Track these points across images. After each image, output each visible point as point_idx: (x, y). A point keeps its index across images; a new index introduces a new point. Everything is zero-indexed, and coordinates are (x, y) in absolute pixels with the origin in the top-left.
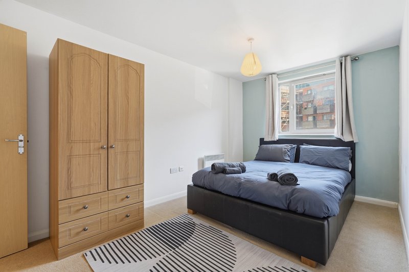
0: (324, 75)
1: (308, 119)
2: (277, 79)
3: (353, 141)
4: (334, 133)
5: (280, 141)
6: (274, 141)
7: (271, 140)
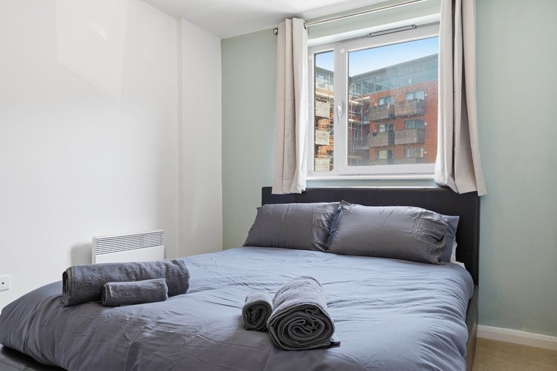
0: (414, 27)
1: (378, 156)
2: (305, 32)
3: (476, 193)
4: (433, 173)
5: (311, 195)
6: (296, 195)
7: (287, 192)
